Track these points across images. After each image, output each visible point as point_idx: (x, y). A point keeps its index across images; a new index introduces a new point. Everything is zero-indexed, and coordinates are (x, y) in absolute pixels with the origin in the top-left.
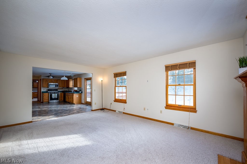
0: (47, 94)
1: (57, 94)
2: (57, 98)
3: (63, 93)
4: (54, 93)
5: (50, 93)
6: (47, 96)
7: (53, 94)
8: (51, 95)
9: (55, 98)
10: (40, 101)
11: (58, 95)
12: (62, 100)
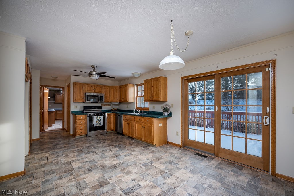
0: (83, 117)
1: (102, 116)
2: (102, 125)
3: (112, 115)
4: (97, 115)
5: (88, 115)
6: (84, 121)
7: (95, 118)
8: (91, 120)
9: (98, 127)
10: (68, 130)
11: (104, 118)
12: (111, 129)
